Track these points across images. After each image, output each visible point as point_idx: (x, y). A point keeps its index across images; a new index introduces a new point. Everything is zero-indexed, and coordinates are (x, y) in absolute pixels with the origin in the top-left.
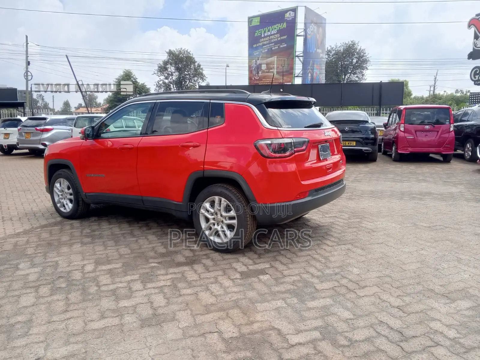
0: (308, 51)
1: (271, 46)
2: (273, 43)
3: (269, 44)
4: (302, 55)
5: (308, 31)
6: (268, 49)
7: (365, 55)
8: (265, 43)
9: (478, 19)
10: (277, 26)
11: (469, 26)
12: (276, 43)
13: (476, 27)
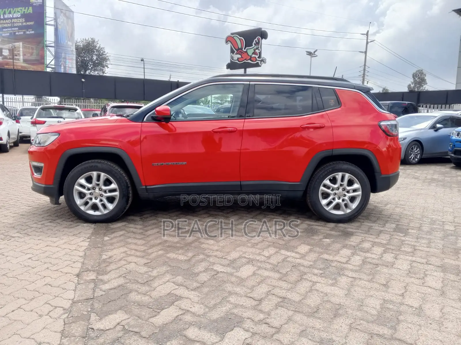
0: (59, 42)
1: (14, 30)
2: (16, 27)
3: (11, 27)
4: (53, 45)
5: (58, 21)
6: (11, 33)
7: (104, 53)
8: (6, 25)
9: (233, 37)
10: (21, 10)
11: (227, 42)
12: (20, 28)
13: (232, 44)
